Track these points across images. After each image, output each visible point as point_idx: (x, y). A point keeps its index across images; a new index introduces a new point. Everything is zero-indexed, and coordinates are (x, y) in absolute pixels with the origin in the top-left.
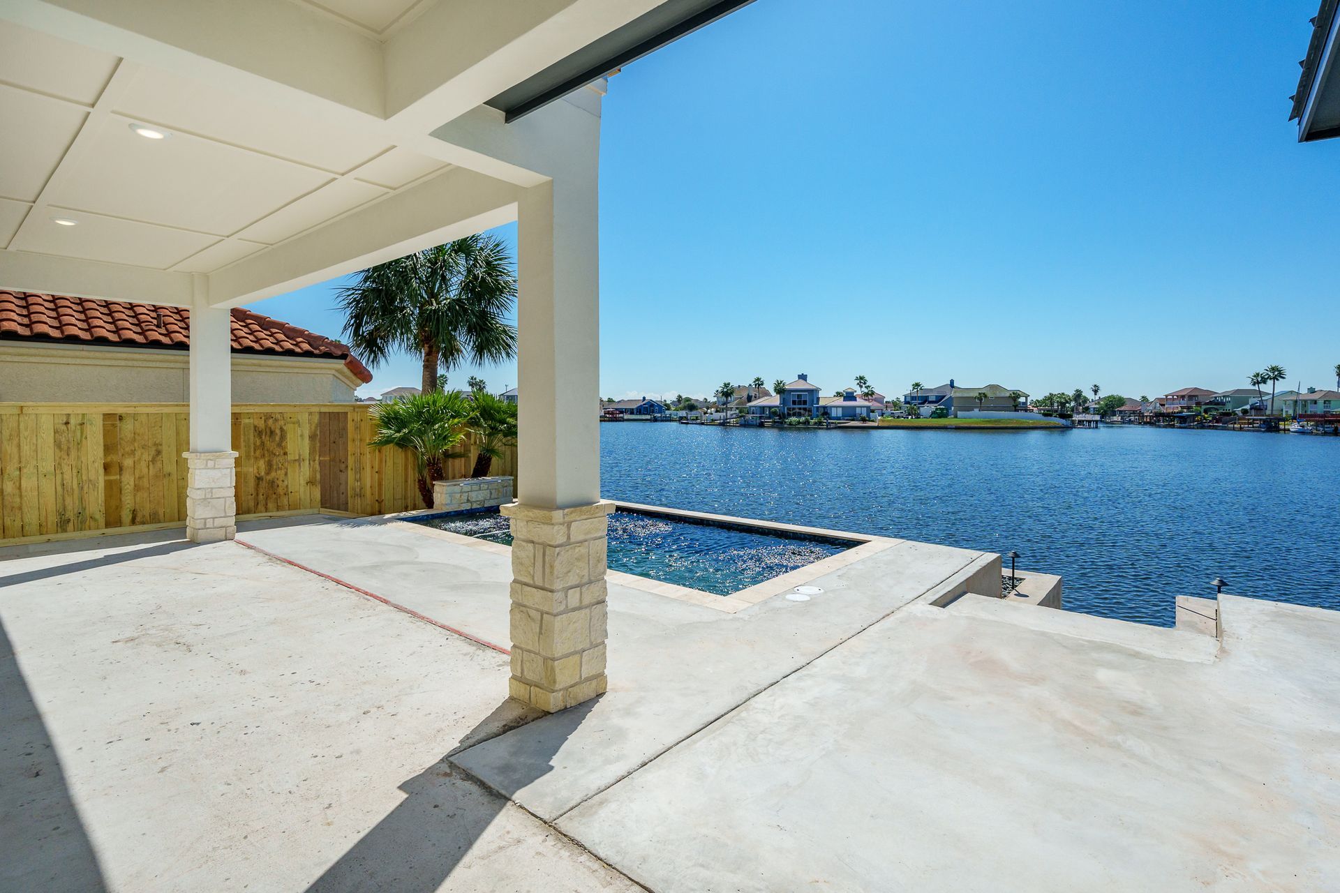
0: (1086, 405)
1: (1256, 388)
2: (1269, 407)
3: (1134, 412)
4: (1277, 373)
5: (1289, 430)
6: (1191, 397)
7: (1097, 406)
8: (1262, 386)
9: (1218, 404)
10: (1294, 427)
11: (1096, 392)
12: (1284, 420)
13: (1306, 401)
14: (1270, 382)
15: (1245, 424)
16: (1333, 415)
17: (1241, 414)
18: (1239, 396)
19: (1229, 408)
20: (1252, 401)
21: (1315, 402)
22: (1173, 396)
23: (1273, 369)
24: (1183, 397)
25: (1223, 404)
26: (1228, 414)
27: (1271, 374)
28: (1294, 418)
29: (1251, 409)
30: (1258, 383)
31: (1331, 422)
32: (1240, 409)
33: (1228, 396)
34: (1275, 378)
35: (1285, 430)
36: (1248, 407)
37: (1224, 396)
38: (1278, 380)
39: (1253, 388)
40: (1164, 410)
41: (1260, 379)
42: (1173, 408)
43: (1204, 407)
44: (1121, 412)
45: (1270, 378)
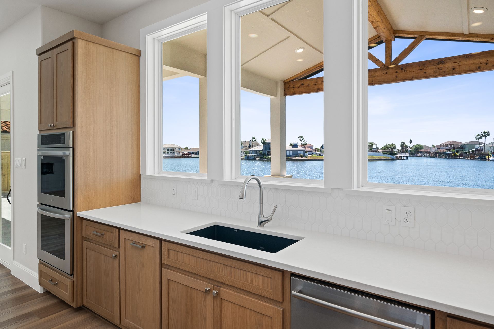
0: (407, 148)
1: (478, 141)
2: (483, 150)
3: (426, 152)
4: (486, 134)
6: (451, 145)
7: (411, 149)
8: (480, 140)
9: (462, 148)
10: (492, 158)
11: (411, 143)
12: (488, 155)
14: (483, 138)
17: (471, 153)
18: (471, 145)
19: (467, 149)
20: (477, 146)
22: (443, 145)
23: (484, 132)
24: (447, 145)
25: (465, 148)
26: (467, 153)
27: (484, 135)
29: (476, 150)
32: (471, 150)
33: (467, 144)
34: (485, 136)
35: (488, 160)
36: (474, 149)
37: (465, 145)
38: (487, 137)
39: (476, 140)
40: (439, 151)
41: (480, 137)
42: (443, 150)
43: (456, 150)
44: (421, 152)
45: (483, 136)
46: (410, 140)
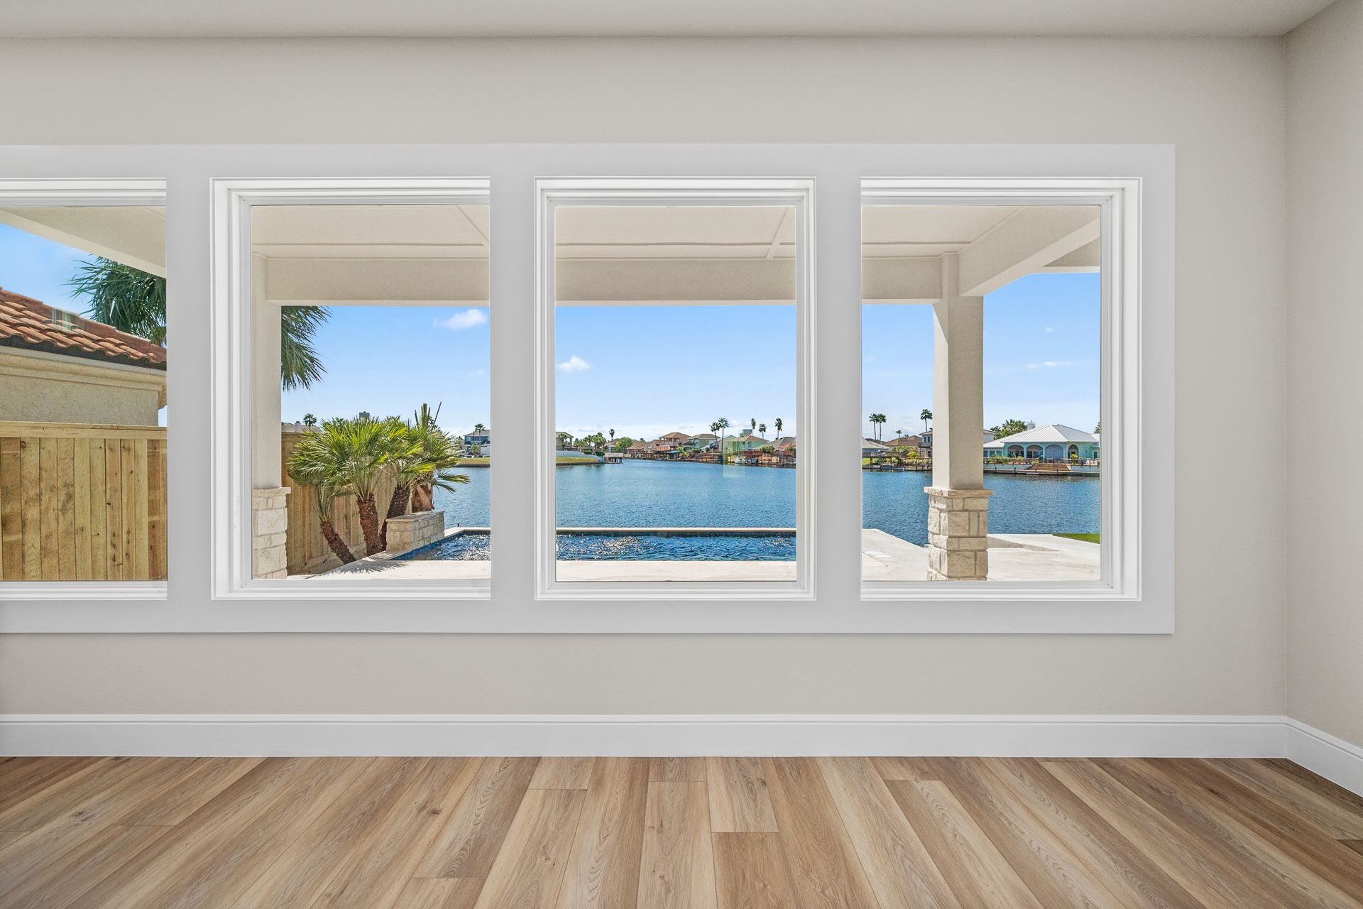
0: (605, 445)
1: (713, 433)
2: (720, 447)
3: (639, 451)
4: (725, 424)
5: (734, 462)
6: (676, 439)
7: (614, 446)
8: (716, 431)
9: (692, 444)
10: (737, 460)
11: (612, 434)
12: (730, 455)
13: (738, 442)
14: (721, 429)
15: (708, 458)
16: (755, 452)
17: (705, 451)
18: (703, 438)
19: (697, 447)
20: (711, 442)
21: (744, 443)
22: (665, 439)
23: (722, 421)
24: (671, 439)
25: (695, 444)
26: (698, 452)
27: (722, 424)
28: (735, 454)
29: (710, 448)
30: (715, 430)
31: (754, 456)
32: (704, 448)
33: (698, 439)
34: (723, 427)
35: (731, 462)
36: (708, 446)
37: (695, 439)
38: (725, 428)
39: (711, 433)
40: (658, 449)
41: (716, 427)
42: (666, 447)
43: (684, 446)
44: (630, 450)
45: (721, 426)
46: (612, 430)
